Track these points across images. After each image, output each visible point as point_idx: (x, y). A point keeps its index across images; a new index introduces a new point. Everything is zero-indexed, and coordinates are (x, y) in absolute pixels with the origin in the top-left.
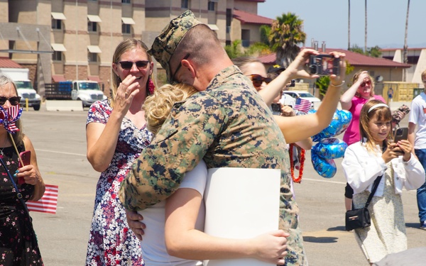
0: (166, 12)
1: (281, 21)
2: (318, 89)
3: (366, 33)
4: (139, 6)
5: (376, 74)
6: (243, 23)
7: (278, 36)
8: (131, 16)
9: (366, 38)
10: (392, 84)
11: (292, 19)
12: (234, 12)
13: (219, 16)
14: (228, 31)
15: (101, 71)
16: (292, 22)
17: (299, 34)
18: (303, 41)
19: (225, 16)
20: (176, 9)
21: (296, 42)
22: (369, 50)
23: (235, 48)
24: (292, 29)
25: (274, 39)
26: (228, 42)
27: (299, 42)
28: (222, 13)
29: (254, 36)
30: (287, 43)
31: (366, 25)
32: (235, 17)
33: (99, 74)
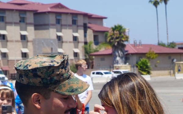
0: (47, 27)
1: (114, 29)
2: (137, 68)
3: (167, 34)
4: (30, 24)
5: (172, 58)
6: (94, 31)
7: (112, 38)
8: (26, 30)
9: (168, 37)
10: (180, 64)
11: (119, 28)
12: (89, 25)
13: (79, 28)
14: (85, 36)
15: (10, 63)
16: (120, 30)
17: (125, 37)
18: (127, 41)
19: (83, 28)
20: (53, 25)
21: (123, 41)
22: (169, 44)
23: (90, 46)
24: (120, 34)
25: (110, 40)
26: (86, 43)
27: (125, 41)
28: (81, 26)
29: (101, 38)
30: (118, 42)
31: (167, 29)
32: (89, 28)
33: (8, 65)
